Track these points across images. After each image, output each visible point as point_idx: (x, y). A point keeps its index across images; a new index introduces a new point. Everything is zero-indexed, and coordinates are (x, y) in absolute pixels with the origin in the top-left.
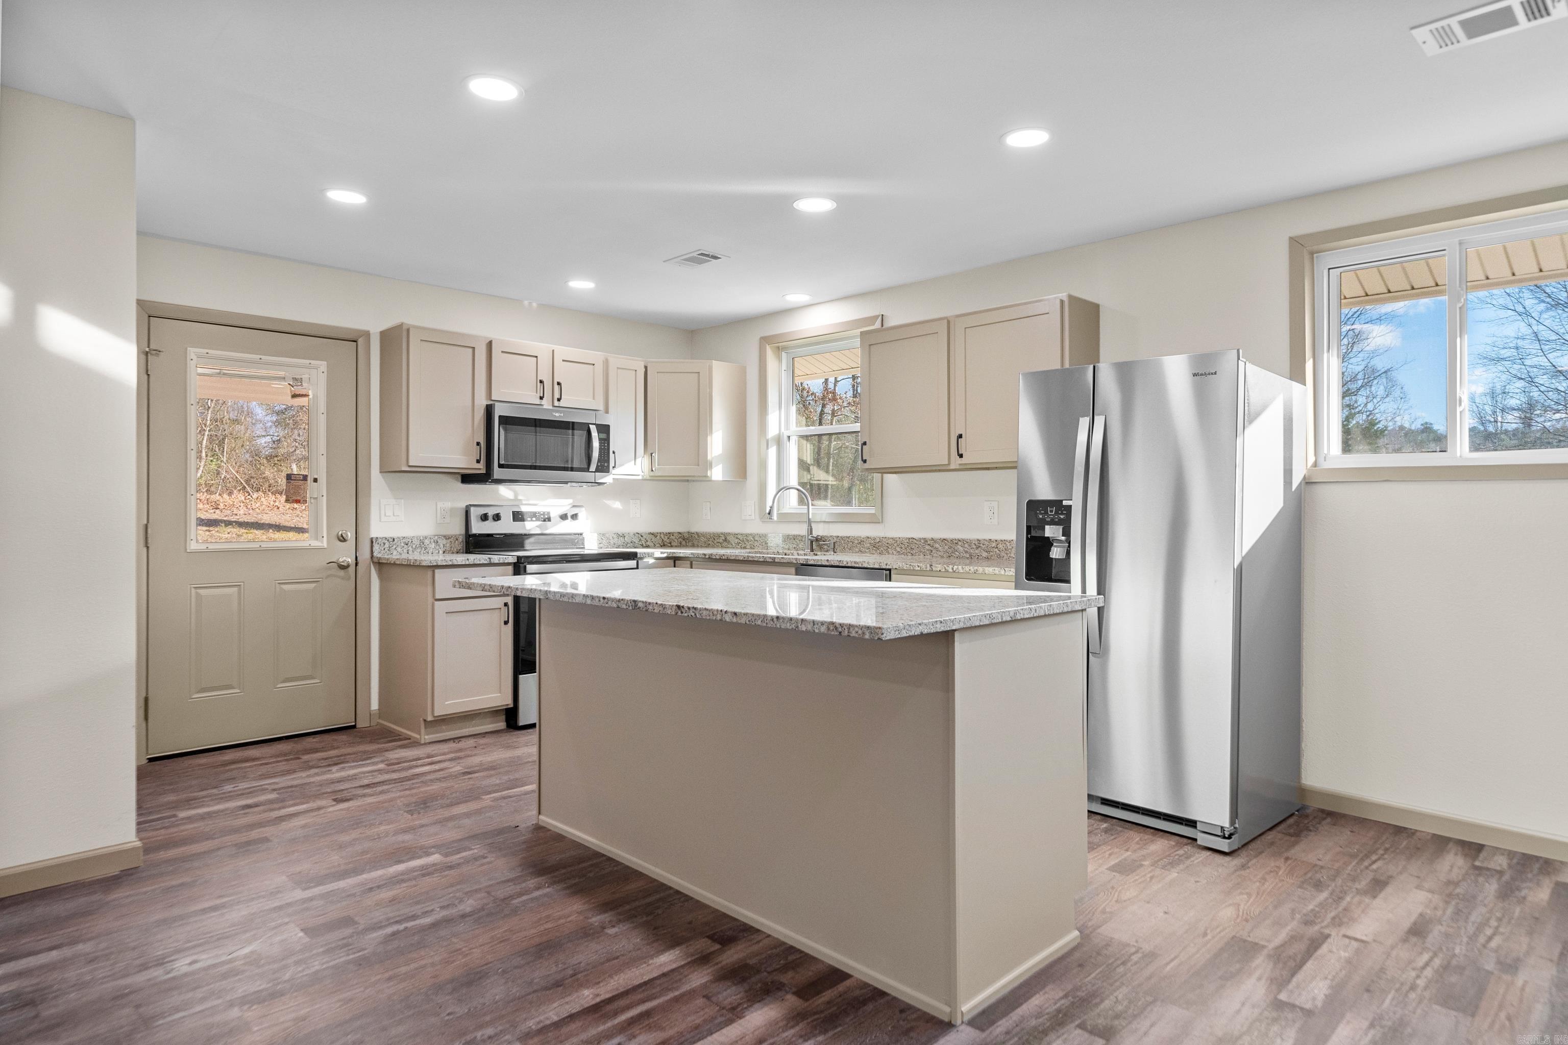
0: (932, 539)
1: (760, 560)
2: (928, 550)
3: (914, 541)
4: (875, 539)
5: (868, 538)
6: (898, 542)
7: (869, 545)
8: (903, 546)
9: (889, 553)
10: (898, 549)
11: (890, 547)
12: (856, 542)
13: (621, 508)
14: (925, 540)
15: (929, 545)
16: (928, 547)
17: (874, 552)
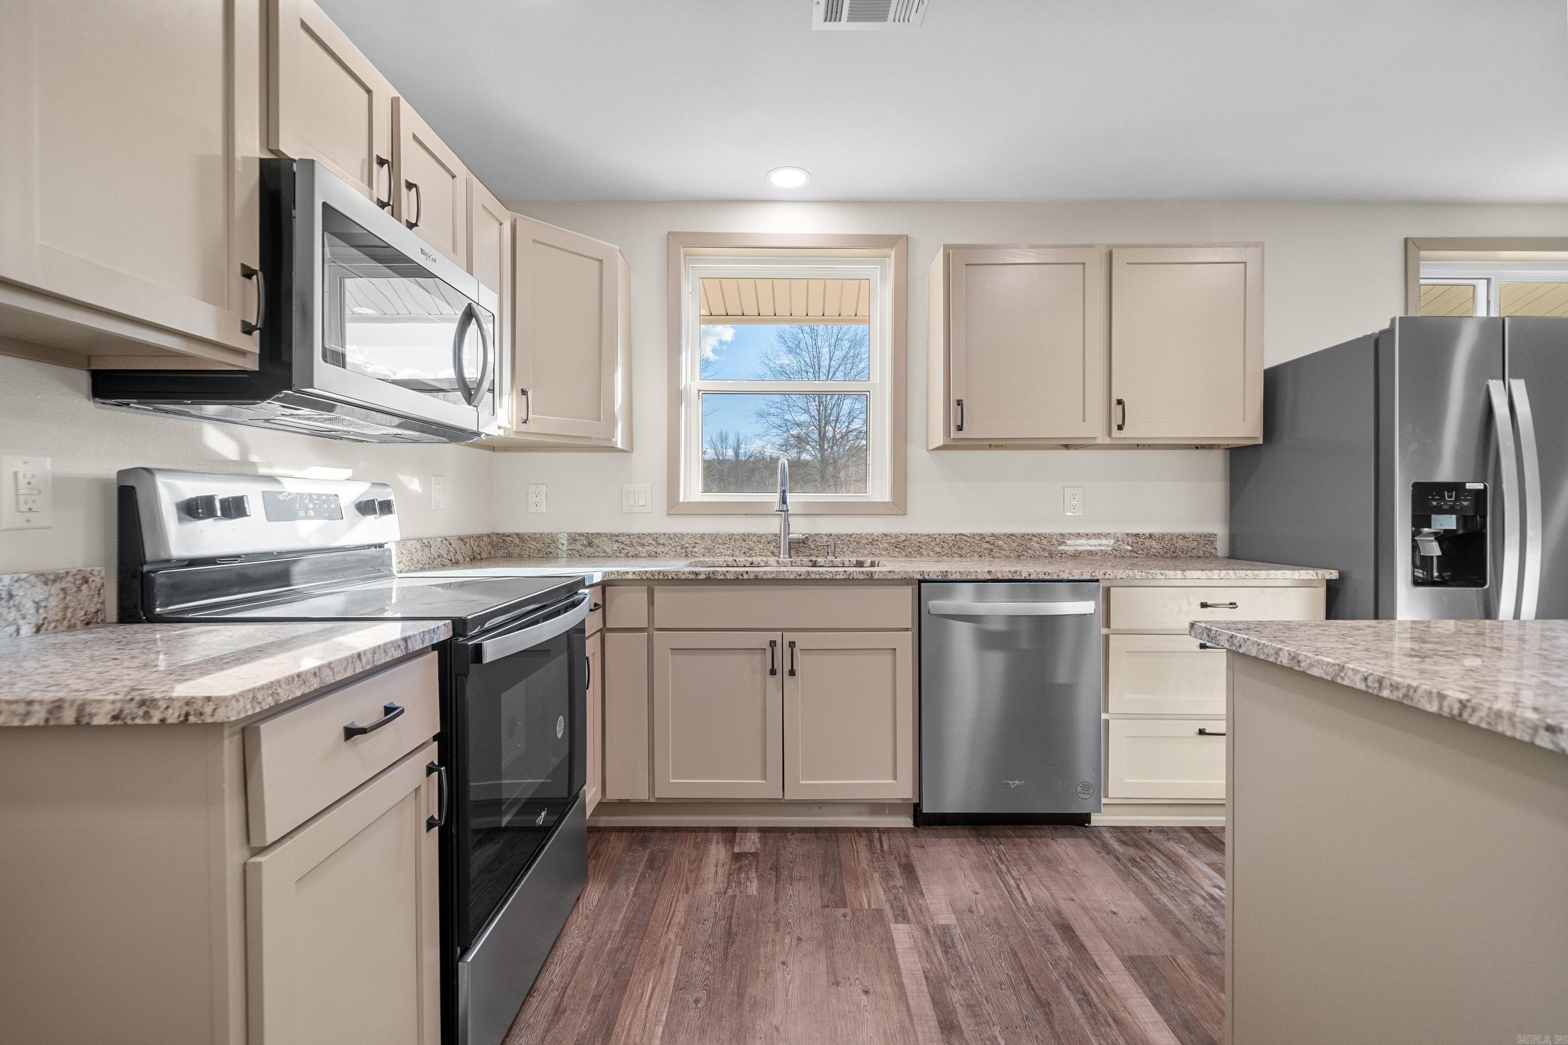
0: (993, 535)
1: (838, 577)
2: (985, 549)
3: (964, 537)
4: (897, 536)
5: (886, 535)
6: (938, 540)
7: (886, 545)
8: (945, 545)
9: (922, 555)
10: (938, 549)
11: (924, 547)
12: (864, 541)
13: (420, 490)
14: (982, 537)
15: (987, 542)
16: (986, 545)
17: (896, 554)
